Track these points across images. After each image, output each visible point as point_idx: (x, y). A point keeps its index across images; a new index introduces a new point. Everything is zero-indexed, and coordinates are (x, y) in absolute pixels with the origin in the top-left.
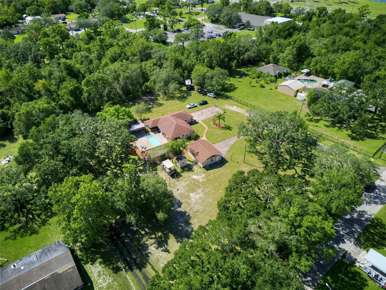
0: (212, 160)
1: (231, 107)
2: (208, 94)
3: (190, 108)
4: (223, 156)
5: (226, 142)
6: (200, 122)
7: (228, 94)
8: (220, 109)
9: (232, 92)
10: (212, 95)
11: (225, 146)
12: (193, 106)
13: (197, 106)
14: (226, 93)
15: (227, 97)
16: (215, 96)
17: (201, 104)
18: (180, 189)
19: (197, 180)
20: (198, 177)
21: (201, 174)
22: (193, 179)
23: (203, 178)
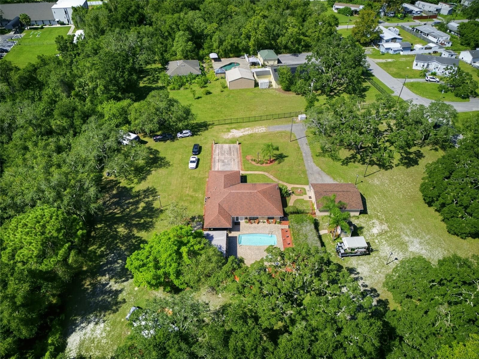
2: (180, 135)
18: (396, 257)
19: (382, 231)
20: (377, 228)
21: (371, 222)
22: (380, 234)
23: (381, 223)
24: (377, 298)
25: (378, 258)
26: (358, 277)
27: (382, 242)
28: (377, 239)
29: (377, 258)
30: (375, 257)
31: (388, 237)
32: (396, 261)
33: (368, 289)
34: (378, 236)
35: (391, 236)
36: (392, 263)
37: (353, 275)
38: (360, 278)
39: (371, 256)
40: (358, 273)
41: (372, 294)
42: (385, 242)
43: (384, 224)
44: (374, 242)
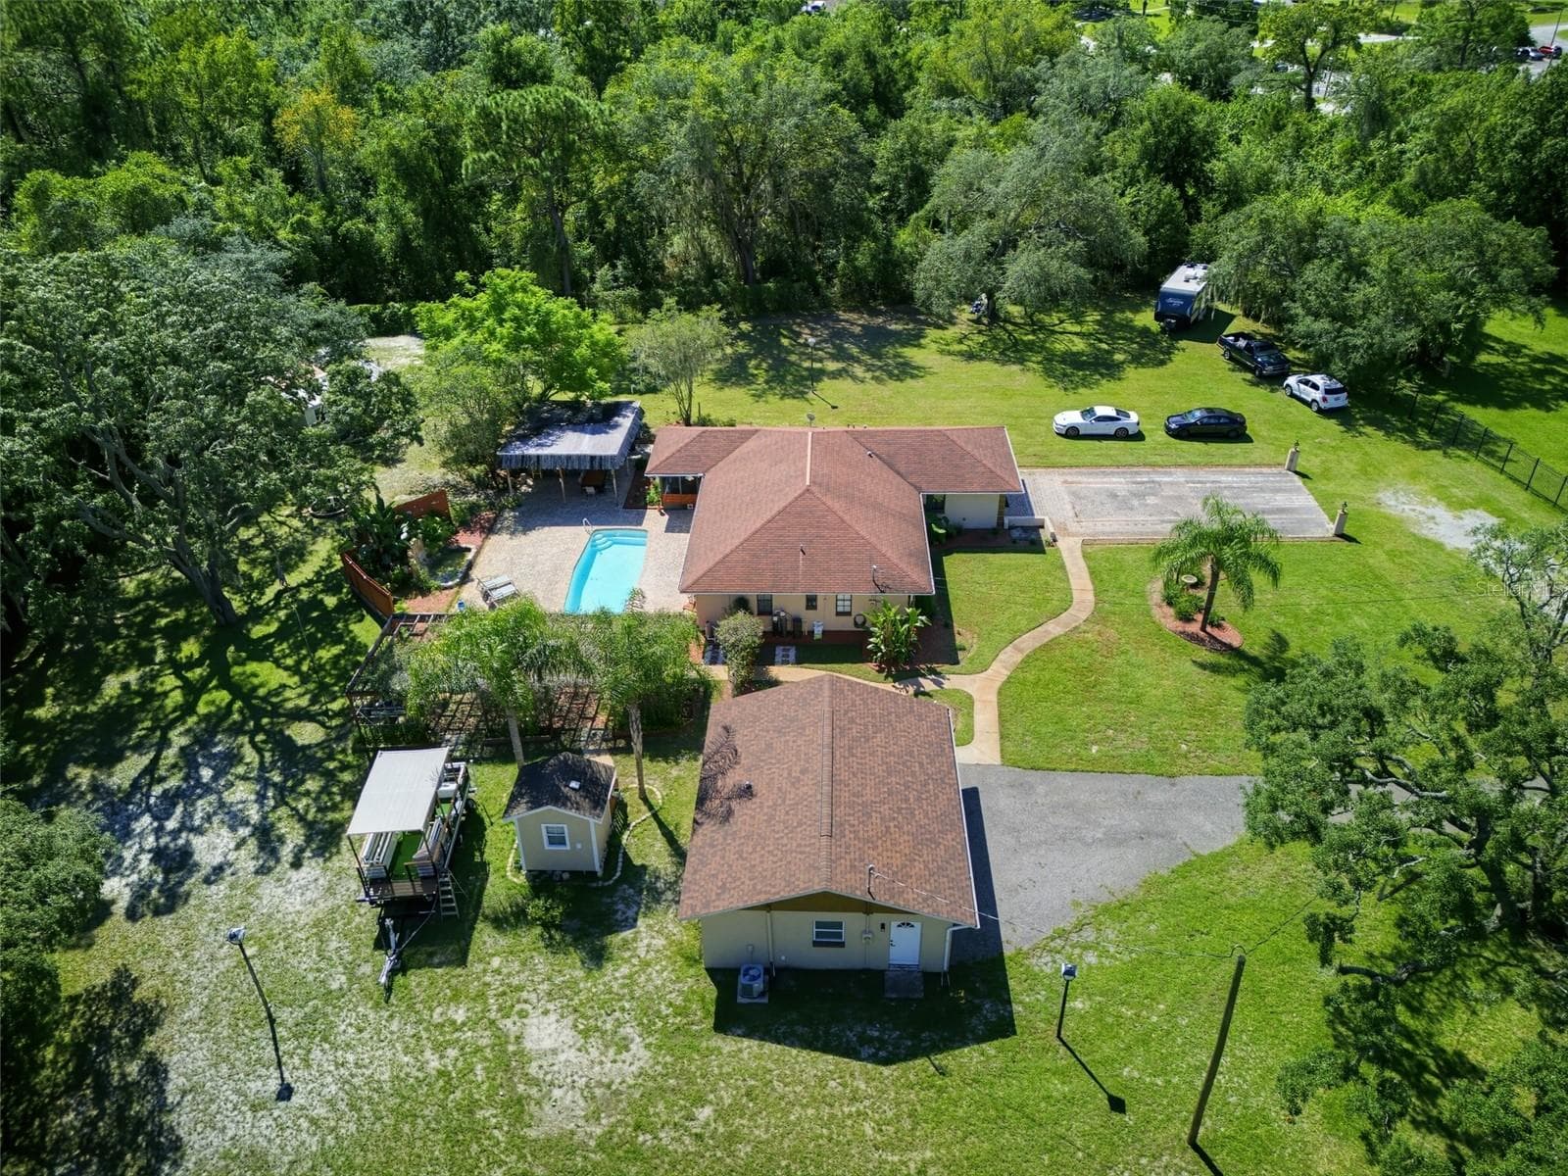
0: (829, 936)
1: (1441, 512)
2: (1292, 380)
3: (1072, 433)
4: (1013, 937)
5: (1158, 794)
6: (1069, 549)
7: (1481, 416)
8: (1325, 500)
9: (1528, 414)
10: (1316, 387)
11: (1116, 839)
12: (1110, 428)
13: (1139, 437)
14: (1460, 408)
15: (1457, 438)
16: (1342, 400)
17: (1184, 432)
18: (297, 1100)
19: (535, 1082)
20: (572, 1055)
21: (627, 1031)
22: (508, 1059)
23: (602, 1098)
24: (120, 908)
25: (335, 986)
26: (278, 861)
27: (439, 1048)
28: (472, 1023)
29: (338, 981)
30: (350, 970)
31: (470, 1107)
32: (274, 1085)
33: (192, 883)
34: (501, 1039)
35: (479, 1132)
36: (269, 1053)
37: (300, 841)
38: (272, 863)
39: (366, 952)
40: (296, 864)
41: (154, 892)
42: (434, 1064)
43: (594, 1117)
44: (456, 997)
